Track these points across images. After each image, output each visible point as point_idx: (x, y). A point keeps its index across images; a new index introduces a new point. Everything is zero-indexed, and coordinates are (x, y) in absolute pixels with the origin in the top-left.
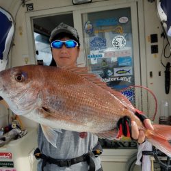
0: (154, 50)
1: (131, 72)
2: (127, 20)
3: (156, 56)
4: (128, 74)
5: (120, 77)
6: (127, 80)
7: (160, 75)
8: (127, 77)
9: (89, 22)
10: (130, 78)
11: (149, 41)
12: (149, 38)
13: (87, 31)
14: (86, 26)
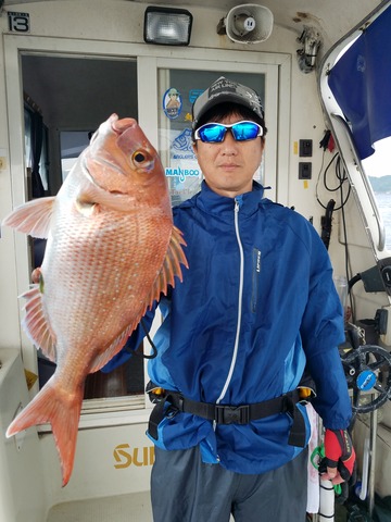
9: (174, 91)
11: (295, 153)
12: (296, 147)
13: (169, 110)
14: (167, 99)
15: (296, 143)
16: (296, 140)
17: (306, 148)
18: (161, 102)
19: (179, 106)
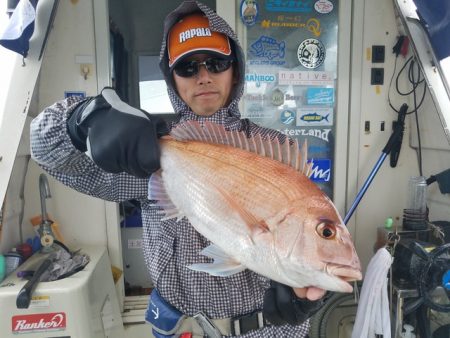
0: (377, 77)
1: (330, 118)
2: (331, 9)
3: (378, 91)
4: (324, 122)
5: (307, 129)
6: (321, 136)
7: (382, 129)
8: (322, 129)
10: (327, 131)
11: (368, 59)
12: (368, 52)
13: (246, 18)
14: (244, 7)
15: (368, 49)
16: (369, 45)
17: (378, 53)
18: (238, 10)
19: (255, 13)
